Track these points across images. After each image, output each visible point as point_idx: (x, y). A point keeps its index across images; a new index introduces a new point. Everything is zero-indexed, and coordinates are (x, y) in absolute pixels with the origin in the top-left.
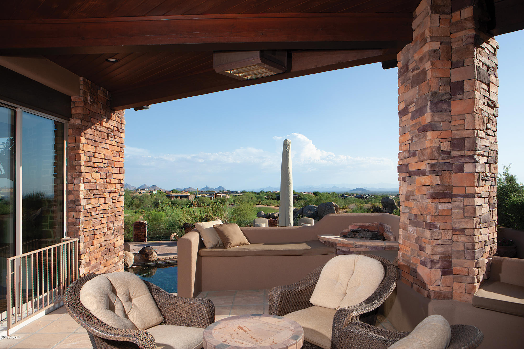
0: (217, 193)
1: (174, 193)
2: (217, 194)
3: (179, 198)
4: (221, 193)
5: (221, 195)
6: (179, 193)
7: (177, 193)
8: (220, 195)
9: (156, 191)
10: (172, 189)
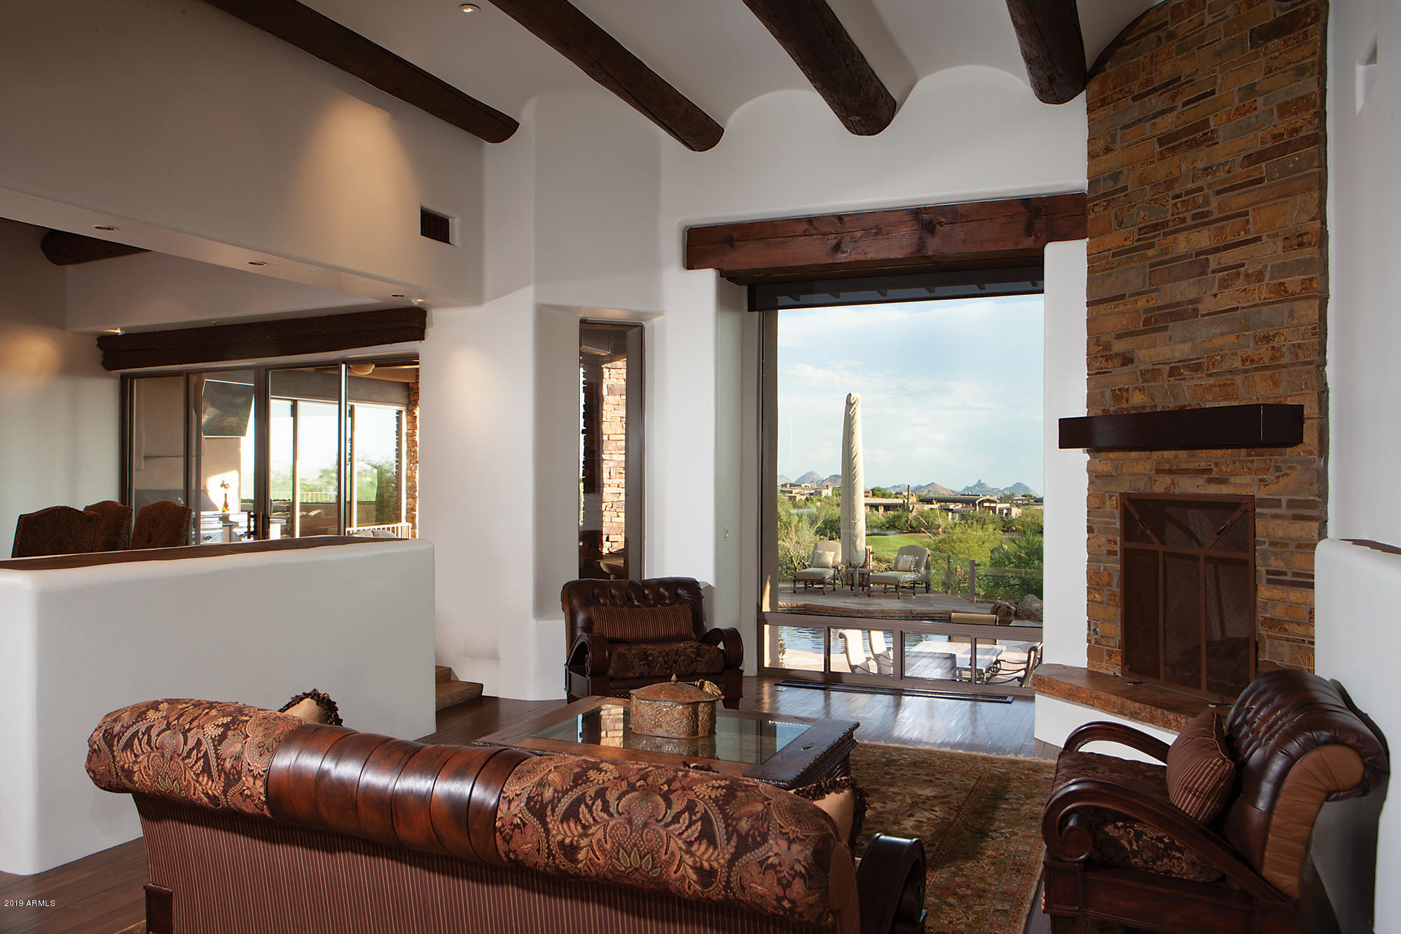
0: (983, 501)
1: (878, 496)
2: (986, 504)
3: (881, 509)
4: (995, 502)
5: (995, 507)
6: (889, 496)
7: (884, 496)
8: (993, 505)
9: (830, 489)
10: (873, 487)
